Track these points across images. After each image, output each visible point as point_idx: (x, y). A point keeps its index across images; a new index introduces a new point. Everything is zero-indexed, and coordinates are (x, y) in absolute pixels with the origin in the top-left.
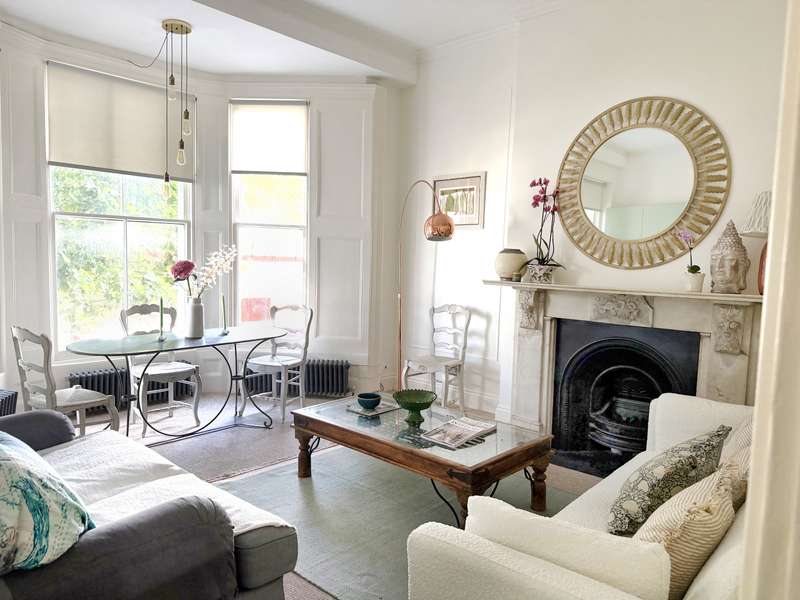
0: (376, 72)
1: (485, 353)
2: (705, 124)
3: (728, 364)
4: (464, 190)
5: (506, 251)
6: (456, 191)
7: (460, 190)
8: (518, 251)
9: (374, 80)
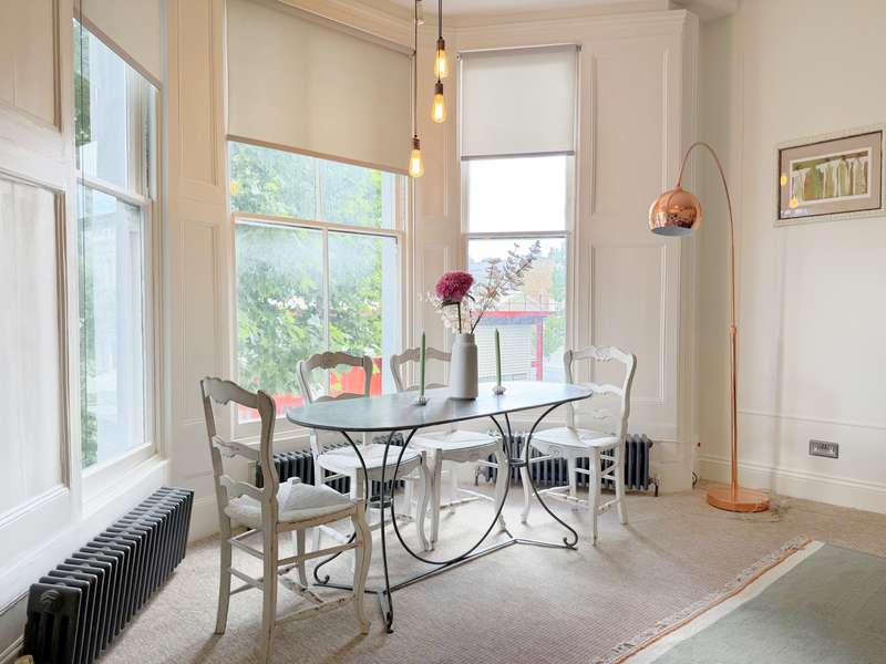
4: (844, 157)
6: (827, 160)
7: (835, 158)
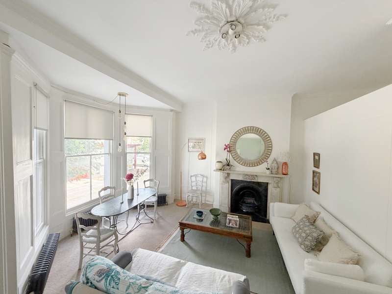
0: (172, 108)
1: (206, 187)
2: (266, 134)
3: (276, 190)
4: (198, 142)
5: (218, 162)
6: (196, 142)
8: (221, 162)
9: (172, 110)
